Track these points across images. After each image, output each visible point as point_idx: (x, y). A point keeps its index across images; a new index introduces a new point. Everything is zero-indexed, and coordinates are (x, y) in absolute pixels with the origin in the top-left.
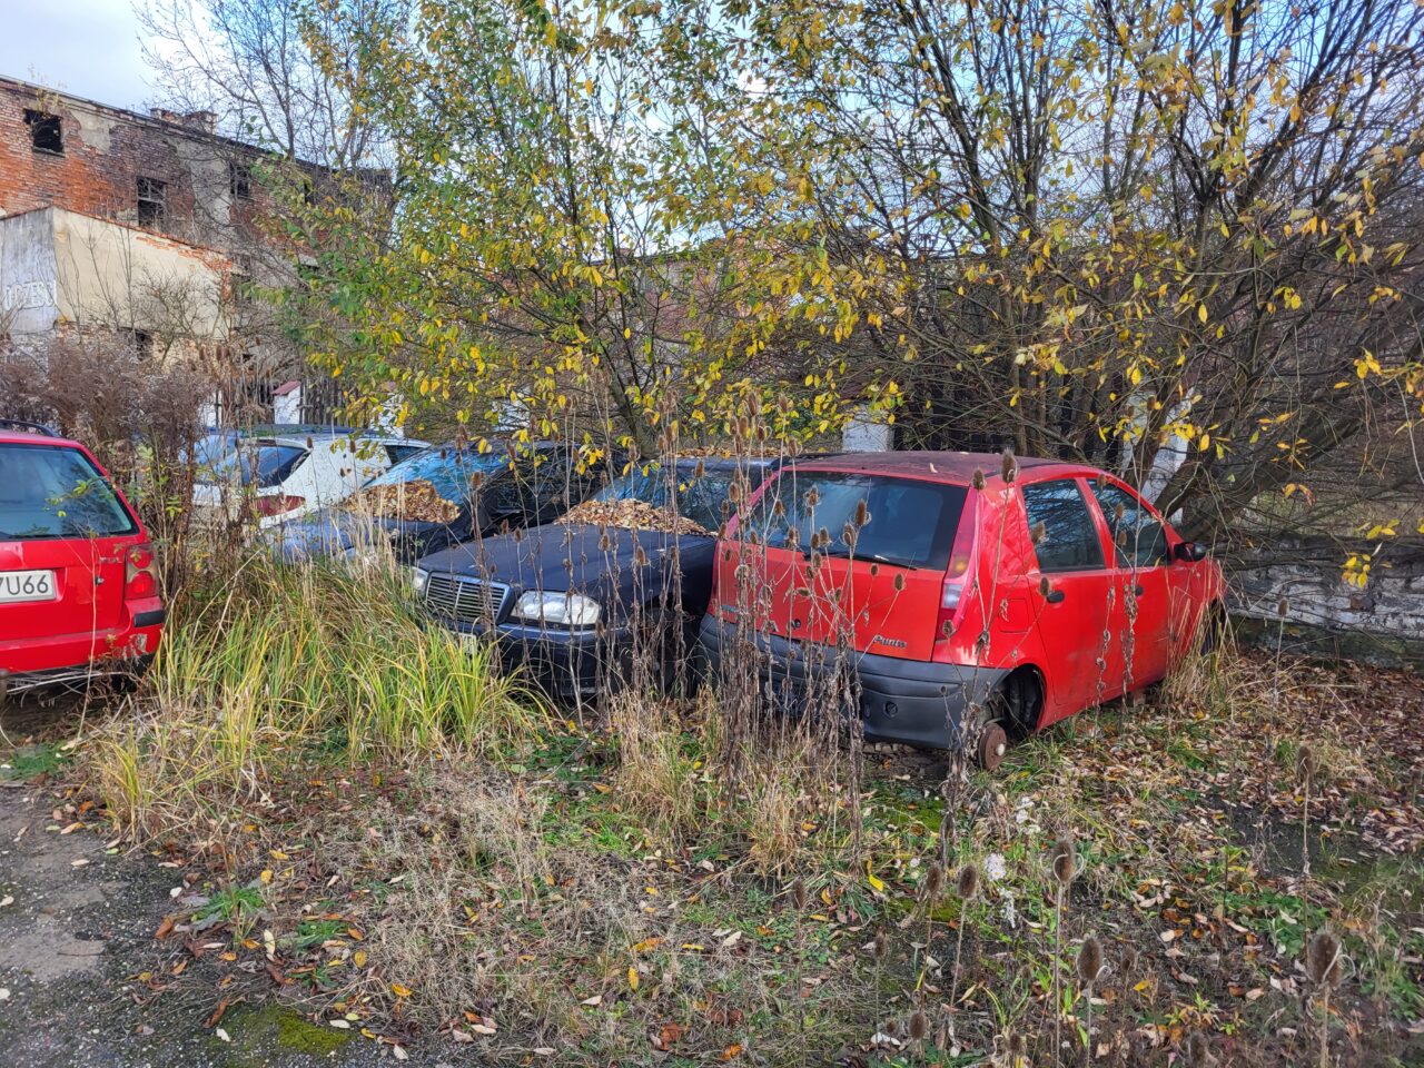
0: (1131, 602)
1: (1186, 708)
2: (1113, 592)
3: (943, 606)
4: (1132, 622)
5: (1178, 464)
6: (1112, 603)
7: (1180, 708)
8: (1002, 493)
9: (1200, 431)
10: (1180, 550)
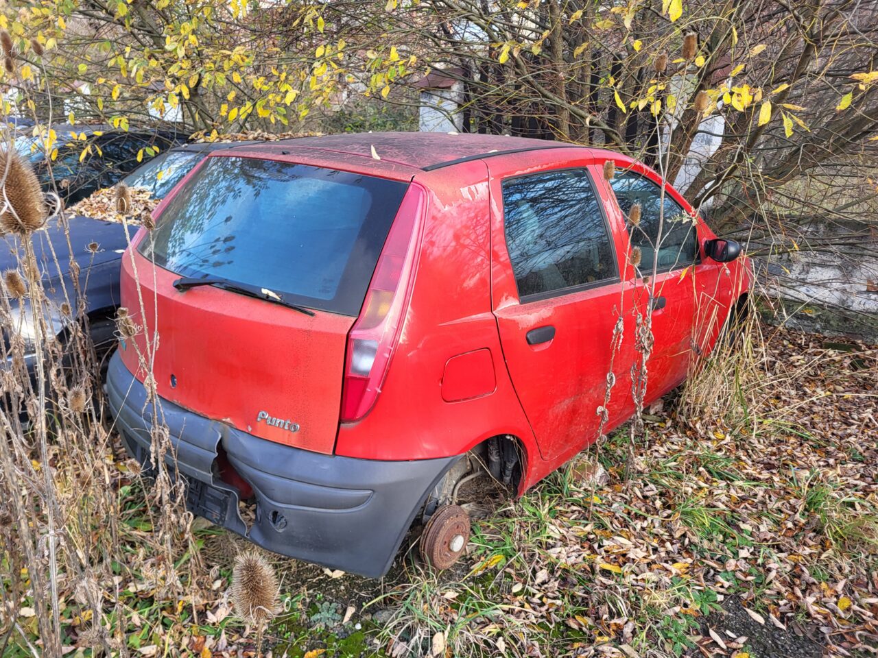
0: (645, 334)
1: (705, 426)
2: (621, 325)
3: (351, 374)
4: (646, 357)
5: (714, 148)
6: (618, 341)
7: (698, 426)
8: (464, 191)
9: (758, 97)
10: (711, 246)
